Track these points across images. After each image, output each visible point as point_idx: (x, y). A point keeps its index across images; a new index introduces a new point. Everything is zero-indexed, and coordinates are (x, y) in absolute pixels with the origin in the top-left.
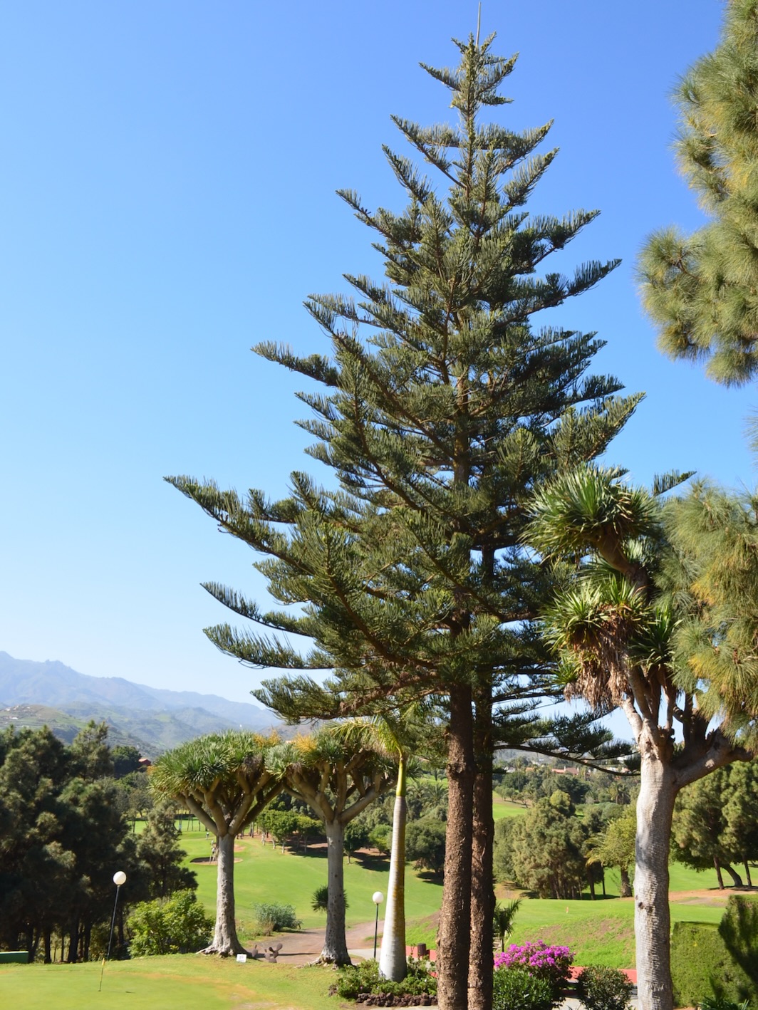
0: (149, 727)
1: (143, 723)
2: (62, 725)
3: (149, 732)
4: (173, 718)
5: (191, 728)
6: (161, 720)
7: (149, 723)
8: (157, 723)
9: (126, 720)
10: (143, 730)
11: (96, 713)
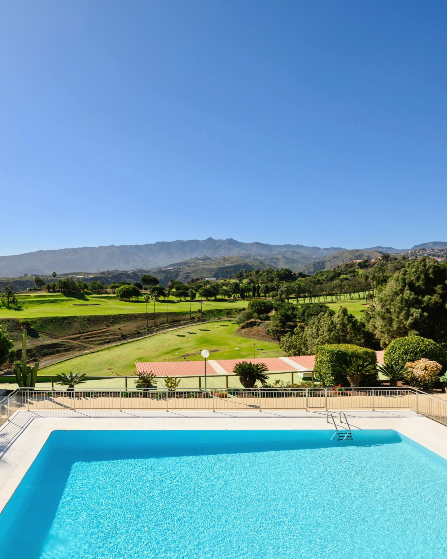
0: (273, 260)
1: (271, 259)
2: (241, 263)
3: (274, 262)
4: (283, 256)
5: (292, 260)
6: (278, 257)
7: (273, 259)
8: (276, 258)
9: (263, 258)
10: (271, 262)
11: (251, 257)
